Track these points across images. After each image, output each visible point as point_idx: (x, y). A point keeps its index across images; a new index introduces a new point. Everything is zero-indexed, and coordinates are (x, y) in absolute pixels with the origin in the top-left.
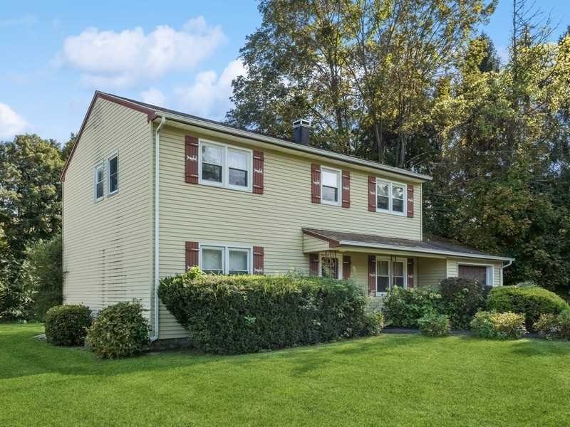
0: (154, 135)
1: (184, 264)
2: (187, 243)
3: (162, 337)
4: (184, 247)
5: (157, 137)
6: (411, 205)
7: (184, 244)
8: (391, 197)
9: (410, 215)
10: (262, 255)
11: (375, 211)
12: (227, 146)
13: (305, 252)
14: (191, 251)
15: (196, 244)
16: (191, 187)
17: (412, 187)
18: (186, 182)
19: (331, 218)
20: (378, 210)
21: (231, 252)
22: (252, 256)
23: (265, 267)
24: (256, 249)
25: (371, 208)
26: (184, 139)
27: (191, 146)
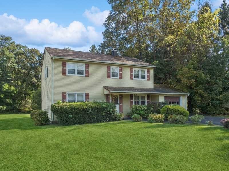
0: (52, 62)
1: (62, 99)
2: (63, 93)
3: (54, 120)
4: (62, 94)
5: (53, 63)
6: (148, 77)
7: (62, 93)
8: (140, 74)
9: (148, 79)
10: (88, 95)
11: (133, 79)
12: (76, 63)
13: (105, 94)
14: (64, 95)
15: (66, 93)
16: (64, 76)
17: (149, 70)
18: (62, 75)
19: (115, 82)
20: (134, 79)
21: (78, 95)
22: (85, 96)
23: (89, 99)
24: (86, 94)
25: (131, 78)
26: (62, 63)
27: (64, 64)
